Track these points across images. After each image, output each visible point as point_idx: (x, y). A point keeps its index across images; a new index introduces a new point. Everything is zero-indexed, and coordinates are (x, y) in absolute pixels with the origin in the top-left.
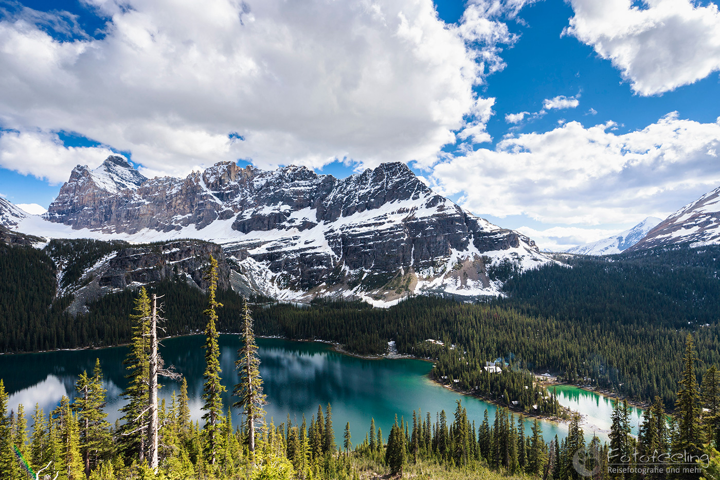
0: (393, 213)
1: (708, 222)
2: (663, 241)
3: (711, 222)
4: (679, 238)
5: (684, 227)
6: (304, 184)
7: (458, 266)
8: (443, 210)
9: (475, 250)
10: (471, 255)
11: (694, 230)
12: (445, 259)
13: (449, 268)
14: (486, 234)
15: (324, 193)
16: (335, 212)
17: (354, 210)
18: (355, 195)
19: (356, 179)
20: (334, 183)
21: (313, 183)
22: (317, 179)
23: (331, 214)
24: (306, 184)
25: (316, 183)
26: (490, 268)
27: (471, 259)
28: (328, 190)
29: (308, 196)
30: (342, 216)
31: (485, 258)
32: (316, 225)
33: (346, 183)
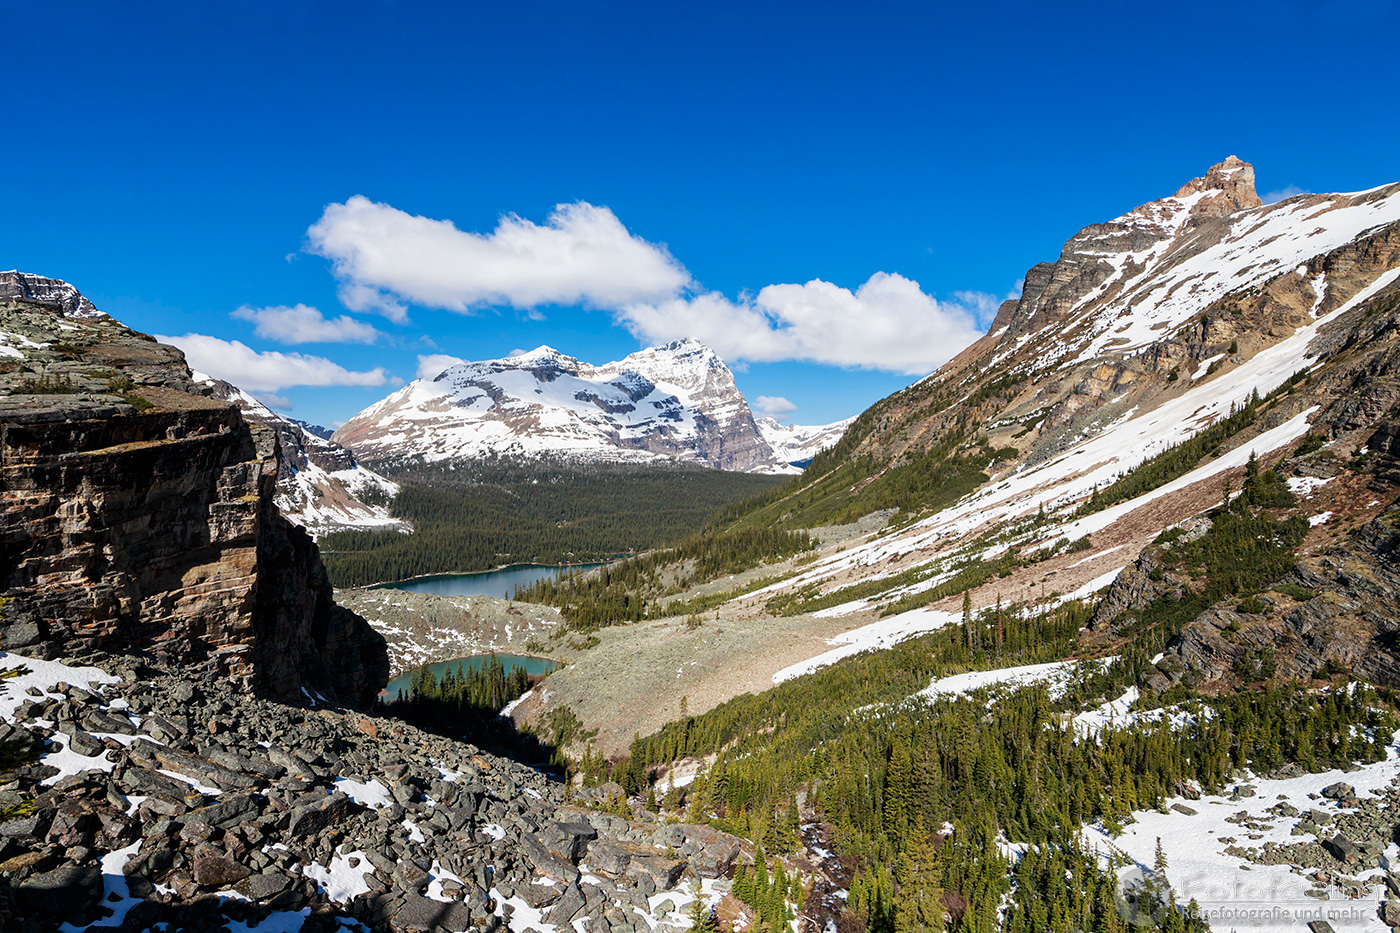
1: (412, 430)
2: (374, 447)
3: (415, 431)
4: (390, 446)
5: (391, 432)
7: (317, 491)
8: (251, 408)
9: (320, 470)
10: (319, 477)
11: (402, 437)
12: (294, 483)
13: (310, 495)
14: (325, 449)
26: (355, 493)
27: (326, 482)
31: (338, 481)
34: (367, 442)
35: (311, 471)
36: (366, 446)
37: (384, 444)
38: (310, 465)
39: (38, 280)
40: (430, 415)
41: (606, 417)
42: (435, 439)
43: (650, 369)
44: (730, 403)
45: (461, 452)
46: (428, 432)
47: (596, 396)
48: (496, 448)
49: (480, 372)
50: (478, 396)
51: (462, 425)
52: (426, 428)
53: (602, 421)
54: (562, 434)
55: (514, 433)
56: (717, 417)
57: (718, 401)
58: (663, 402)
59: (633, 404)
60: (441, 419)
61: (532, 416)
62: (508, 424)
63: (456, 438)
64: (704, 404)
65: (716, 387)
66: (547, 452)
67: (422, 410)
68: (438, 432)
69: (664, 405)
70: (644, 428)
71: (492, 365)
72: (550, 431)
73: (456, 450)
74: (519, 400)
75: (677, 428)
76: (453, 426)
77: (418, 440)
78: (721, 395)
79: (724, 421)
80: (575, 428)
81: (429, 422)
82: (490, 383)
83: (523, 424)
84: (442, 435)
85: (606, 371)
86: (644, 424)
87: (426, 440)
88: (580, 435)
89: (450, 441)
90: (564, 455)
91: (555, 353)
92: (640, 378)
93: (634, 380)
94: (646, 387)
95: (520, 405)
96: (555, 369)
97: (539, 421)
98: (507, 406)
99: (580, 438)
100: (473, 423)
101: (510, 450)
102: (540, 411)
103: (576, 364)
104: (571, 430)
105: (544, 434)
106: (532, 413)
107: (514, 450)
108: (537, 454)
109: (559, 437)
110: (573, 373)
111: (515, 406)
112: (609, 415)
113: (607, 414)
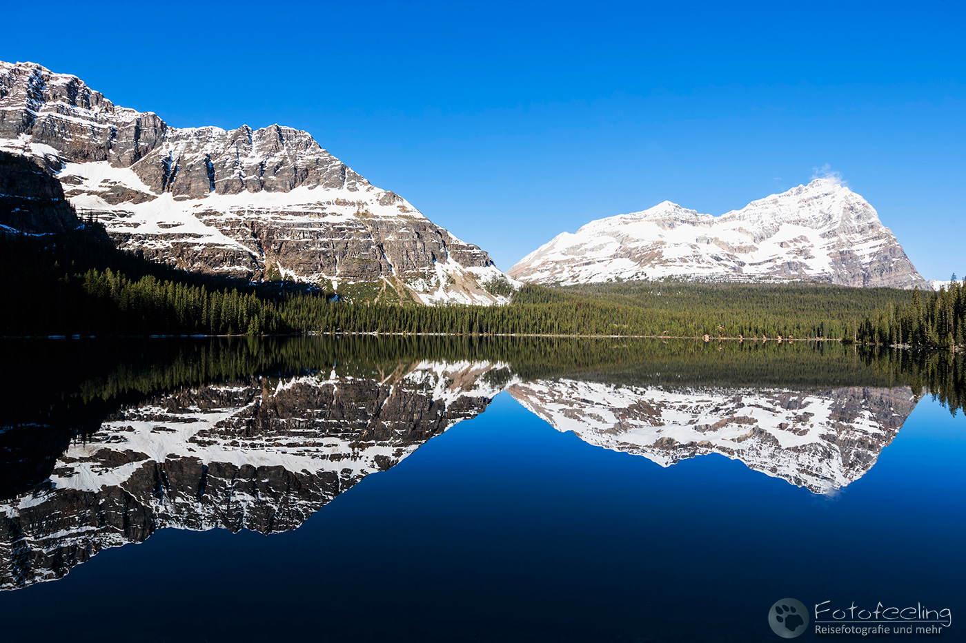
0: (329, 203)
3: (556, 269)
4: (537, 281)
5: (539, 271)
6: (83, 114)
7: (451, 280)
9: (458, 264)
10: (456, 269)
11: (547, 274)
12: (432, 271)
13: (443, 282)
14: (463, 247)
15: (142, 144)
16: (199, 182)
17: (239, 186)
18: (236, 162)
19: (219, 137)
20: (163, 131)
21: (105, 118)
22: (114, 112)
23: (190, 184)
24: (88, 115)
25: (114, 120)
26: (483, 284)
27: (460, 274)
28: (151, 140)
29: (100, 141)
30: (216, 192)
31: (471, 274)
32: (154, 197)
33: (198, 139)
35: (449, 264)
37: (534, 279)
38: (450, 259)
39: (289, 130)
40: (570, 257)
41: (728, 255)
42: (572, 274)
43: (774, 213)
44: (875, 238)
45: (592, 281)
46: (567, 269)
47: (716, 239)
48: (622, 276)
49: (610, 225)
50: (609, 243)
51: (594, 263)
52: (565, 266)
53: (724, 258)
54: (685, 264)
55: (638, 266)
56: (858, 254)
57: (858, 237)
58: (791, 242)
59: (755, 245)
60: (577, 259)
61: (656, 251)
62: (634, 260)
63: (589, 272)
64: (840, 240)
65: (854, 223)
66: (670, 277)
67: (563, 254)
68: (574, 269)
69: (789, 244)
70: (770, 265)
71: (621, 218)
72: (673, 262)
73: (587, 279)
74: (643, 240)
75: (808, 264)
76: (587, 264)
77: (558, 275)
78: (862, 231)
79: (867, 257)
80: (697, 258)
81: (568, 262)
82: (619, 232)
83: (647, 258)
84: (577, 272)
85: (725, 219)
86: (770, 261)
87: (565, 275)
88: (703, 265)
89: (583, 275)
90: (688, 278)
91: (676, 207)
92: (762, 222)
93: (756, 224)
94: (770, 229)
95: (644, 244)
96: (676, 219)
97: (663, 254)
98: (633, 245)
99: (703, 268)
100: (603, 261)
101: (635, 277)
102: (663, 246)
103: (696, 215)
104: (694, 261)
105: (666, 264)
106: (656, 249)
107: (638, 277)
108: (660, 279)
109: (682, 266)
110: (693, 224)
111: (640, 245)
112: (731, 254)
113: (729, 253)
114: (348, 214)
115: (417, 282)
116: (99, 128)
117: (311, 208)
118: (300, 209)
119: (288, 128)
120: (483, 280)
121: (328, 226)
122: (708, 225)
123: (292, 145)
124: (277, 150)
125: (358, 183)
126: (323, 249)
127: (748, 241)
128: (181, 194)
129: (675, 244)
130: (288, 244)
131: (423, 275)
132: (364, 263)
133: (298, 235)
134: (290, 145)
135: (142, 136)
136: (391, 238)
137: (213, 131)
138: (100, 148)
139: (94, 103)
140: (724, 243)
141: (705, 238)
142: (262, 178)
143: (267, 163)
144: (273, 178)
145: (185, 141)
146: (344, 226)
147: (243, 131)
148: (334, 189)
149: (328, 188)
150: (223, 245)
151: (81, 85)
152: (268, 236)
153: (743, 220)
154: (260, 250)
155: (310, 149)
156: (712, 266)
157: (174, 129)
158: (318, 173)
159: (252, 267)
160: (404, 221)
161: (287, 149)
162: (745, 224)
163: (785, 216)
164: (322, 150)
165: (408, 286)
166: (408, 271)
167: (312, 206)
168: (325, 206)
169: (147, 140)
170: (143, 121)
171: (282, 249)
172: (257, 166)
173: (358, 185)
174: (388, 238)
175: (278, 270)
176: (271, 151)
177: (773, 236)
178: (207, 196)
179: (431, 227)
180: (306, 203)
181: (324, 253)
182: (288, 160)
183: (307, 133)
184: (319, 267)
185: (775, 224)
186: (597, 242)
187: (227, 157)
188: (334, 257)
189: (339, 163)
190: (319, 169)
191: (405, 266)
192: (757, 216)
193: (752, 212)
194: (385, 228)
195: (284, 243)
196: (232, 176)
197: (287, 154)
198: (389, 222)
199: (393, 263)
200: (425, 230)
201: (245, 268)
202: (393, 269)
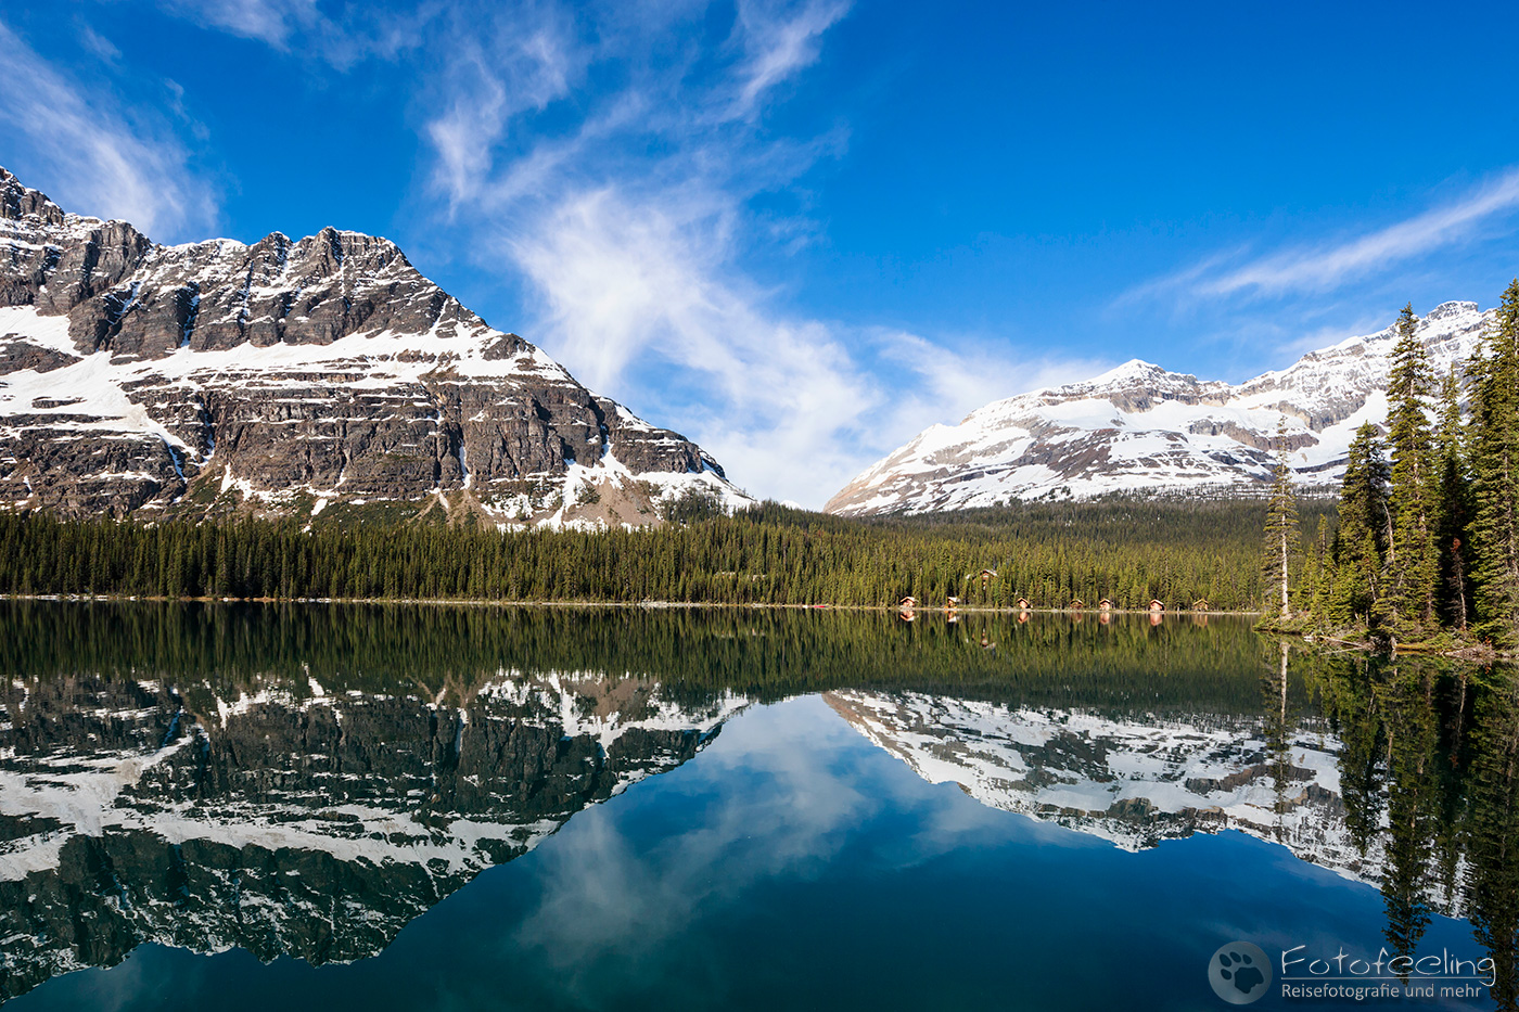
0: (383, 358)
1: (909, 488)
2: (856, 513)
3: (912, 488)
4: (875, 510)
5: (881, 493)
7: (590, 496)
8: (534, 369)
9: (621, 467)
10: (611, 477)
11: (893, 498)
12: (556, 480)
13: (570, 499)
14: (640, 434)
15: (98, 274)
16: (160, 330)
17: (234, 335)
18: (239, 294)
19: (232, 255)
20: (140, 251)
21: (43, 234)
22: (62, 224)
23: (143, 335)
24: (12, 230)
25: (60, 237)
26: (664, 503)
27: (616, 484)
28: (115, 266)
29: (23, 271)
30: (190, 348)
31: (645, 485)
32: (76, 360)
33: (194, 261)
34: (850, 507)
35: (603, 466)
36: (847, 511)
37: (869, 508)
38: (607, 457)
39: (355, 238)
40: (939, 467)
41: (1252, 453)
42: (938, 496)
43: (1352, 372)
45: (968, 506)
46: (930, 488)
47: (1230, 425)
48: (1023, 497)
49: (1023, 407)
50: (1015, 439)
51: (981, 475)
52: (927, 484)
53: (1243, 459)
54: (1152, 470)
55: (1061, 477)
59: (1313, 434)
60: (950, 470)
61: (1097, 448)
62: (1053, 466)
63: (966, 491)
66: (1114, 494)
67: (929, 462)
68: (944, 487)
71: (1044, 394)
72: (1128, 466)
73: (960, 504)
74: (1076, 429)
76: (968, 477)
77: (913, 500)
80: (1179, 457)
81: (934, 475)
82: (1036, 417)
83: (1080, 462)
84: (948, 492)
85: (1253, 389)
86: (1341, 462)
87: (926, 498)
88: (1190, 470)
89: (955, 497)
90: (1150, 494)
91: (1155, 370)
92: (1328, 390)
93: (1315, 394)
94: (1344, 403)
95: (1078, 436)
96: (1152, 393)
97: (1109, 454)
98: (1055, 440)
99: (1189, 476)
100: (997, 471)
101: (1047, 498)
102: (1112, 439)
103: (1194, 384)
104: (1172, 463)
105: (1114, 472)
106: (1098, 444)
107: (1053, 497)
108: (1094, 499)
109: (1145, 474)
110: (1188, 400)
111: (1069, 438)
112: (1258, 451)
113: (1254, 449)
114: (411, 373)
115: (510, 502)
116: (28, 251)
117: (342, 367)
118: (321, 369)
119: (353, 234)
120: (666, 496)
121: (346, 395)
122: (1219, 402)
123: (356, 261)
124: (327, 272)
125: (460, 324)
126: (321, 437)
127: (1297, 426)
128: (125, 353)
129: (1136, 434)
130: (254, 430)
131: (530, 489)
132: (400, 464)
133: (276, 412)
134: (352, 263)
135: (101, 261)
136: (481, 416)
137: (224, 247)
138: (22, 283)
139: (28, 210)
140: (1244, 431)
141: (1208, 424)
142: (282, 320)
143: (301, 296)
144: (304, 319)
145: (172, 266)
146: (384, 395)
147: (270, 242)
148: (410, 335)
149: (400, 334)
150: (120, 434)
151: (7, 180)
152: (226, 417)
153: (1290, 387)
154: (201, 444)
155: (387, 269)
156: (1208, 473)
157: (161, 247)
158: (389, 309)
159: (161, 472)
160: (514, 385)
161: (345, 271)
162: (1293, 396)
163: (1377, 376)
164: (408, 268)
165: (487, 508)
166: (499, 480)
167: (346, 362)
168: (370, 362)
169: (108, 267)
170: (106, 235)
171: (241, 439)
172: (275, 300)
173: (459, 327)
174: (474, 419)
175: (220, 480)
176: (313, 273)
177: (1352, 415)
178: (169, 355)
179: (574, 396)
180: (336, 359)
181: (319, 445)
182: (342, 287)
183: (388, 242)
184: (304, 472)
185: (1356, 392)
186: (994, 439)
187: (231, 285)
188: (341, 453)
189: (433, 289)
190: (393, 301)
191: (493, 469)
192: (1318, 378)
193: (1308, 371)
194: (471, 399)
195: (246, 429)
196: (225, 318)
197: (342, 278)
198: (484, 386)
199: (470, 463)
200: (561, 401)
201: (145, 475)
202: (468, 476)
